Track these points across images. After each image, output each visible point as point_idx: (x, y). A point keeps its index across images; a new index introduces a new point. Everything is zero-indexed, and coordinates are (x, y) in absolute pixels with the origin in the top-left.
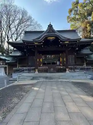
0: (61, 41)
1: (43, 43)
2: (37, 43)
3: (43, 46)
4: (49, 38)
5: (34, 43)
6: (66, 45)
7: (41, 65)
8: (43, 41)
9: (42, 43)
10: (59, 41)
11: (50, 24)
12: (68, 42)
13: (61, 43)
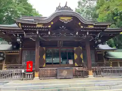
0: (82, 24)
3: (49, 33)
4: (62, 18)
7: (44, 66)
8: (52, 23)
9: (50, 26)
10: (80, 24)
13: (82, 27)
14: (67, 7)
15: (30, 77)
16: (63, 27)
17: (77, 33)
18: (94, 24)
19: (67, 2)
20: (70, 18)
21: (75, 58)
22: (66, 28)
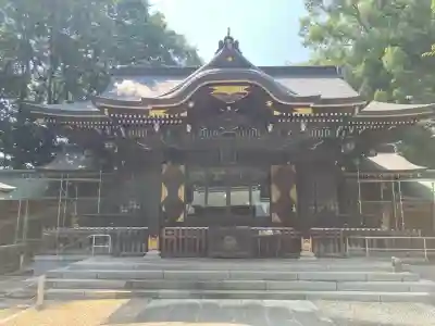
0: (277, 106)
1: (189, 110)
2: (161, 113)
3: (189, 129)
5: (147, 112)
6: (299, 124)
7: (181, 220)
8: (191, 105)
9: (185, 114)
10: (269, 104)
11: (229, 37)
12: (308, 112)
13: (276, 113)
16: (229, 108)
17: (271, 125)
18: (313, 105)
20: (241, 89)
21: (274, 199)
22: (239, 112)
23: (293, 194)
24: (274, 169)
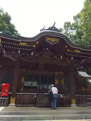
2: (24, 44)
9: (34, 46)
13: (68, 51)
14: (55, 28)
15: (5, 103)
16: (47, 49)
17: (62, 56)
18: (82, 49)
19: (55, 23)
20: (57, 40)
22: (50, 51)
23: (63, 82)
24: (56, 73)
